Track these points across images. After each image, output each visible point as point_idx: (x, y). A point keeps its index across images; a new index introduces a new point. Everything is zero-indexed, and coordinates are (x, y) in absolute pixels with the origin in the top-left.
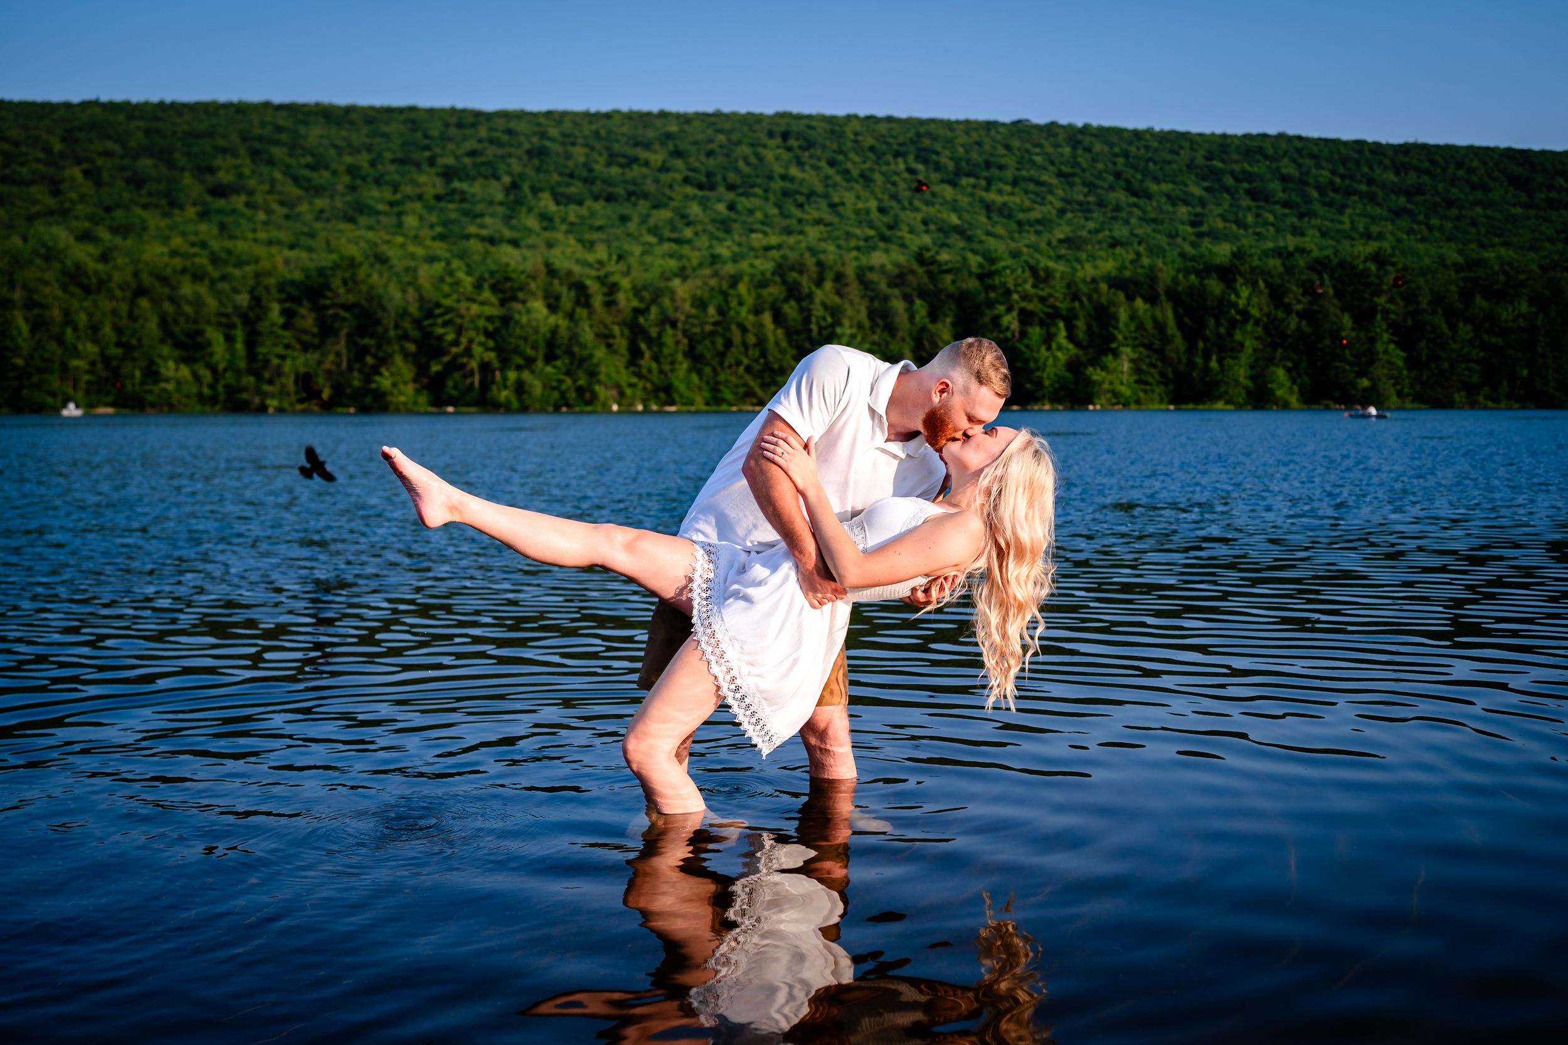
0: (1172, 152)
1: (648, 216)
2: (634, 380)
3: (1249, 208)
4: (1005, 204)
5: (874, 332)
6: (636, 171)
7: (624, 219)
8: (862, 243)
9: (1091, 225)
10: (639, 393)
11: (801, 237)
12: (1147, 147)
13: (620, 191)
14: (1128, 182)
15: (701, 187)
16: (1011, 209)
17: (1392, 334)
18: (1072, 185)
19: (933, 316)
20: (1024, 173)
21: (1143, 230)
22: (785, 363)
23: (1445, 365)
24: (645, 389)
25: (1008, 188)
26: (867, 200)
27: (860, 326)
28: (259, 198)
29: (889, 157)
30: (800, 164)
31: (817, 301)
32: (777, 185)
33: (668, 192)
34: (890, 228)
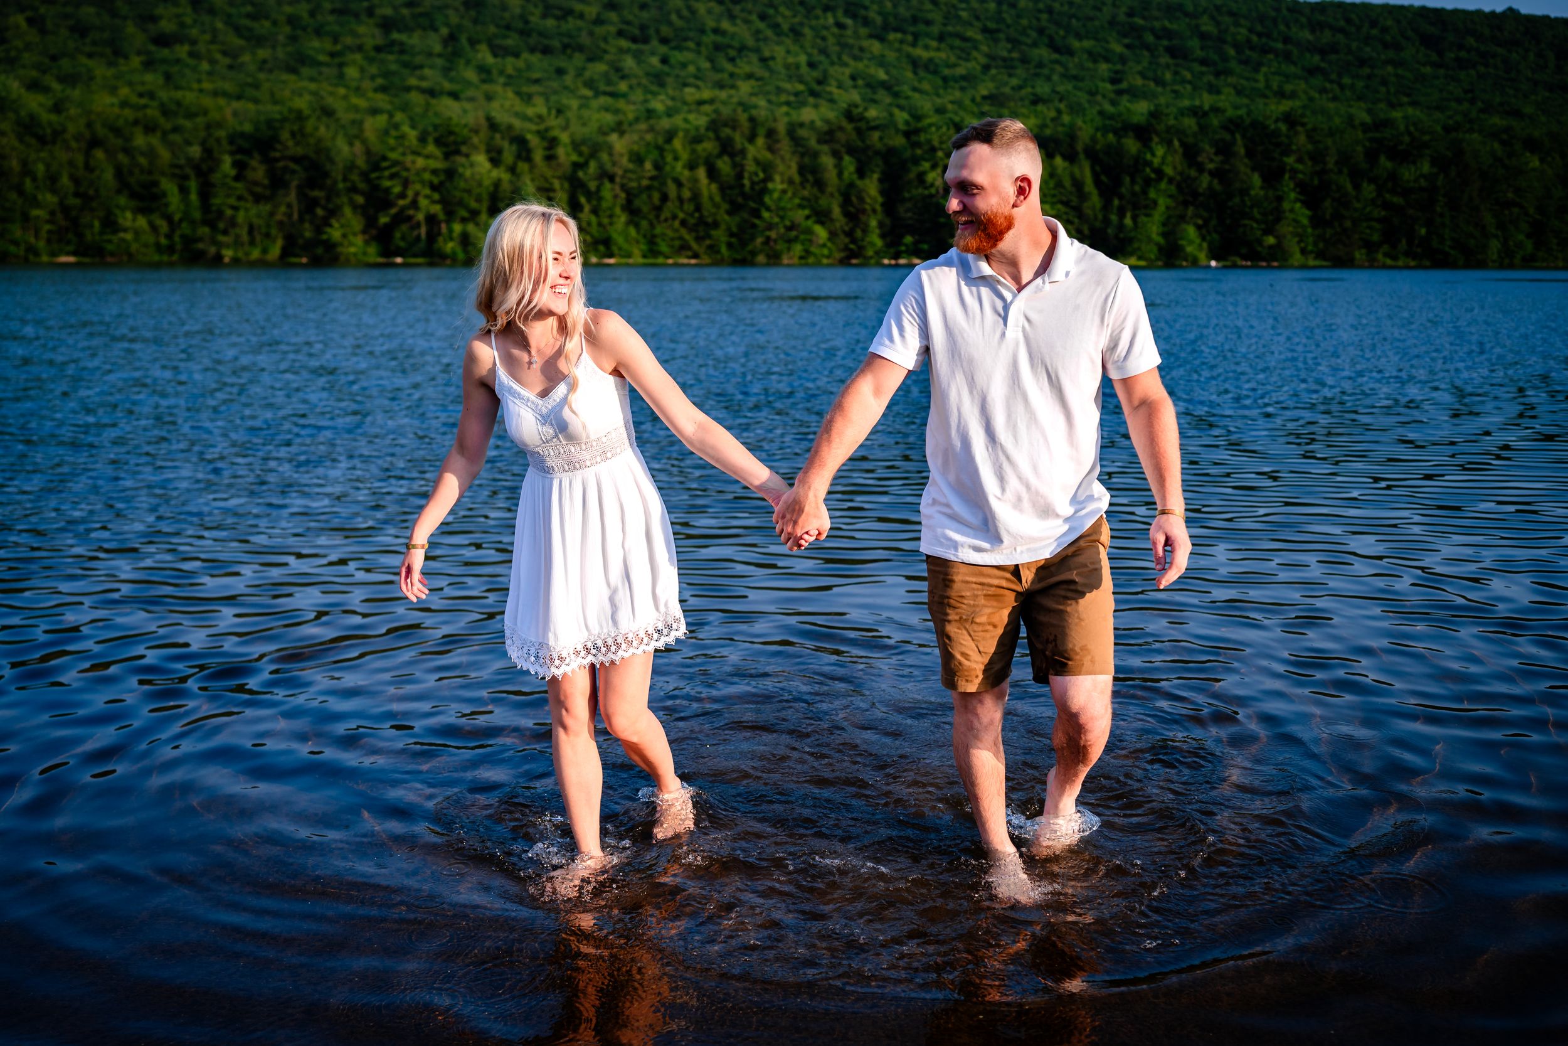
1: (584, 69)
3: (1168, 66)
4: (931, 60)
5: (804, 188)
6: (571, 24)
7: (560, 72)
8: (792, 98)
9: (1014, 82)
11: (733, 92)
13: (556, 43)
14: (1051, 38)
15: (634, 40)
16: (937, 65)
17: (1300, 193)
18: (996, 41)
19: (861, 173)
20: (950, 29)
21: (1064, 87)
22: (719, 218)
23: (1348, 224)
25: (934, 44)
26: (797, 55)
27: (791, 182)
28: (202, 48)
29: (819, 12)
30: (732, 17)
31: (750, 156)
32: (709, 39)
33: (603, 45)
34: (820, 82)
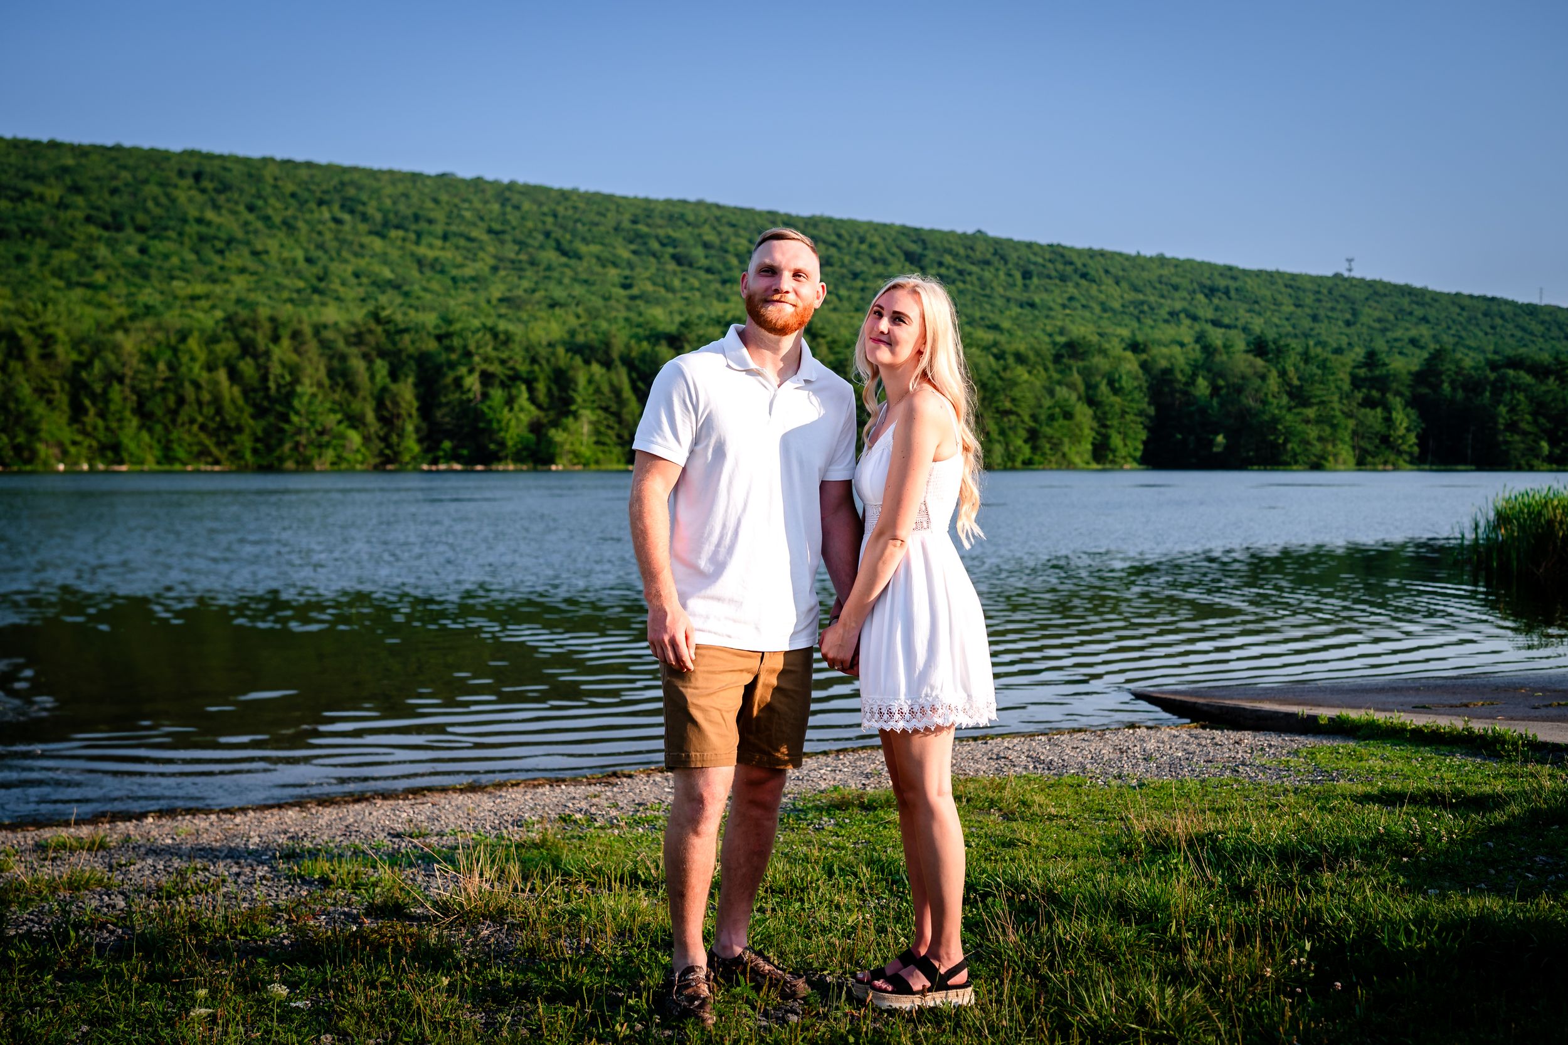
0: (599, 214)
1: (49, 256)
2: (79, 438)
3: (675, 273)
4: (436, 259)
5: (334, 391)
6: (29, 206)
7: (21, 259)
8: (295, 296)
9: (526, 284)
10: (84, 452)
11: (227, 287)
12: (575, 208)
13: (13, 227)
14: (558, 242)
15: (106, 227)
16: (443, 265)
18: (502, 242)
19: (394, 376)
20: (454, 228)
21: (579, 290)
22: (243, 422)
24: (90, 447)
25: (439, 243)
26: (292, 249)
27: (320, 385)
29: (312, 205)
30: (217, 207)
31: (275, 358)
32: (192, 229)
33: (69, 231)
34: (320, 279)
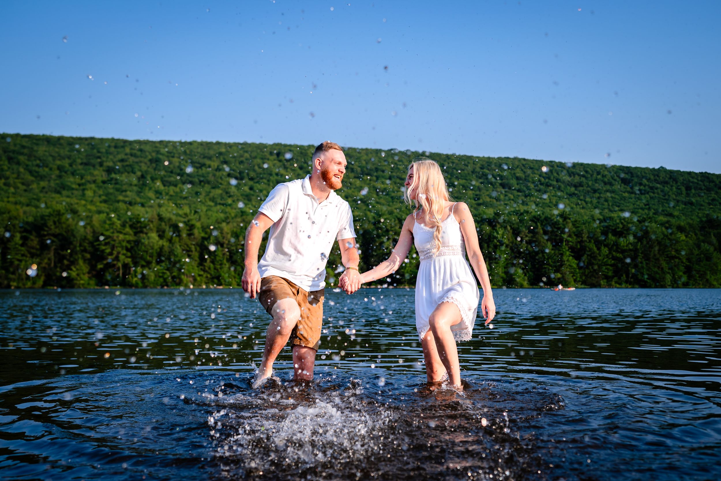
0: (465, 165)
1: (210, 192)
2: (202, 273)
3: (501, 192)
6: (204, 170)
7: (197, 194)
10: (204, 279)
12: (453, 163)
13: (196, 180)
15: (236, 179)
16: (388, 191)
17: (571, 252)
23: (596, 267)
24: (207, 277)
28: (11, 181)
30: (286, 168)
32: (274, 178)
33: (220, 181)
